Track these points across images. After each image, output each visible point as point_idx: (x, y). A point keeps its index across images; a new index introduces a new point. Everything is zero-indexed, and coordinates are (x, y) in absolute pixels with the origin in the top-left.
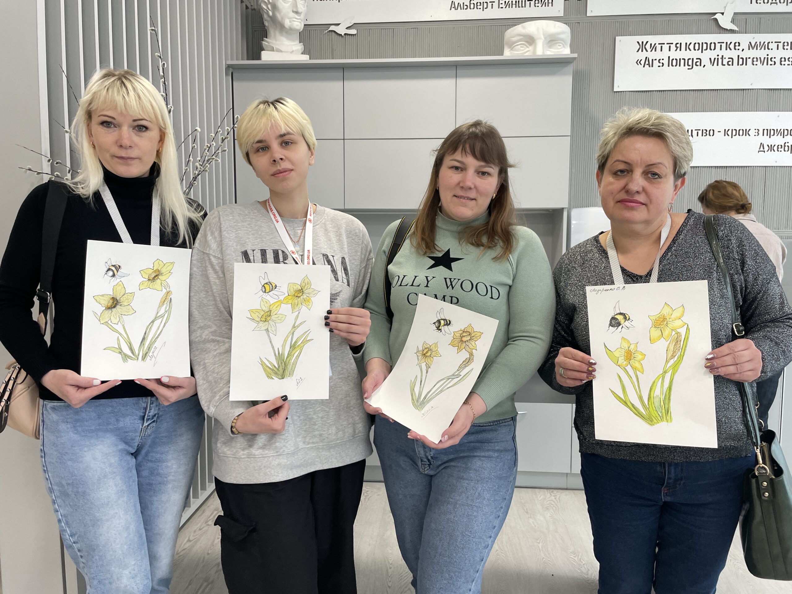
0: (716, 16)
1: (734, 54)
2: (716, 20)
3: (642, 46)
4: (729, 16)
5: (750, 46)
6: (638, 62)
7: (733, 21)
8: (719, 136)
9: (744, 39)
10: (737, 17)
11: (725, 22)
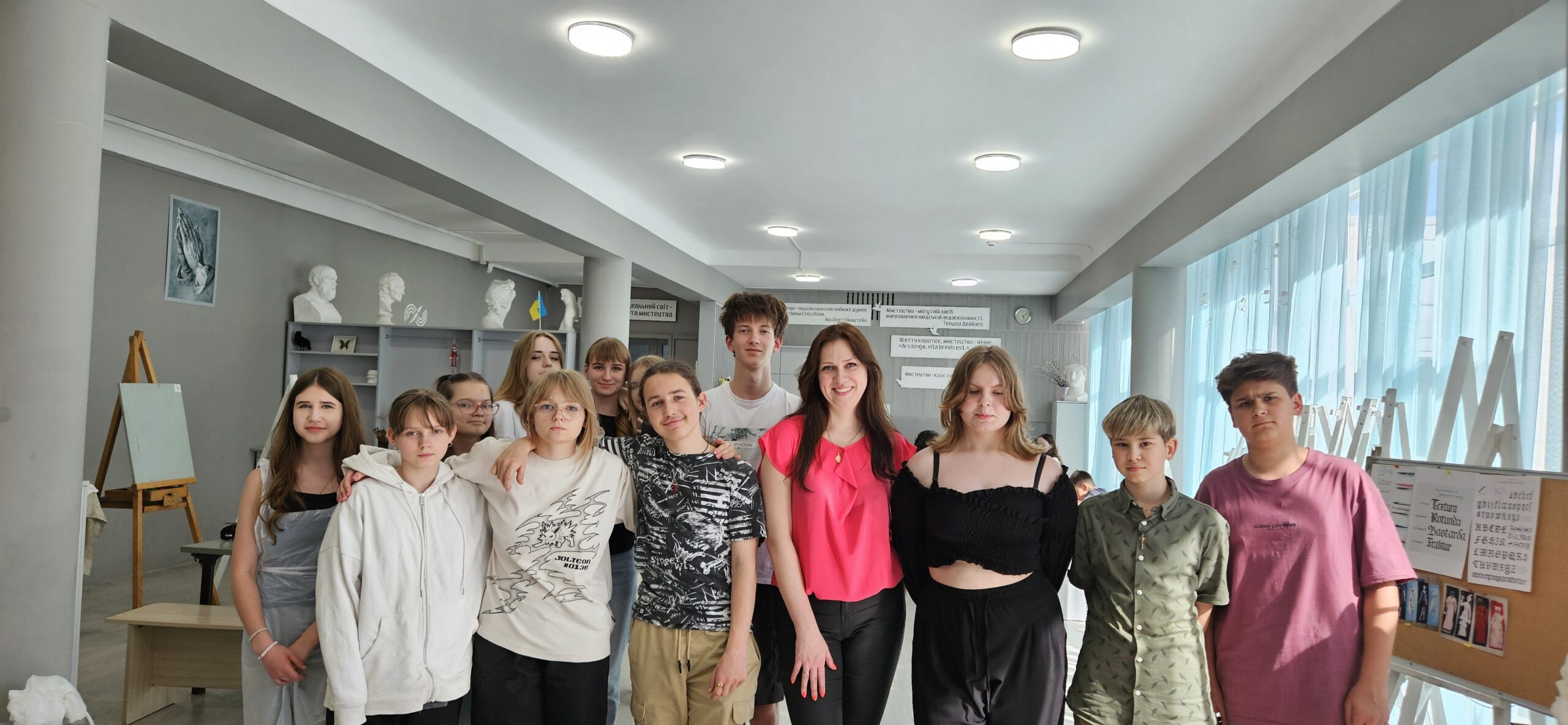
0: (931, 330)
1: (938, 344)
2: (930, 331)
3: (902, 340)
4: (935, 329)
5: (945, 342)
6: (900, 346)
7: (937, 332)
8: (932, 377)
9: (942, 339)
10: (938, 330)
11: (934, 332)
